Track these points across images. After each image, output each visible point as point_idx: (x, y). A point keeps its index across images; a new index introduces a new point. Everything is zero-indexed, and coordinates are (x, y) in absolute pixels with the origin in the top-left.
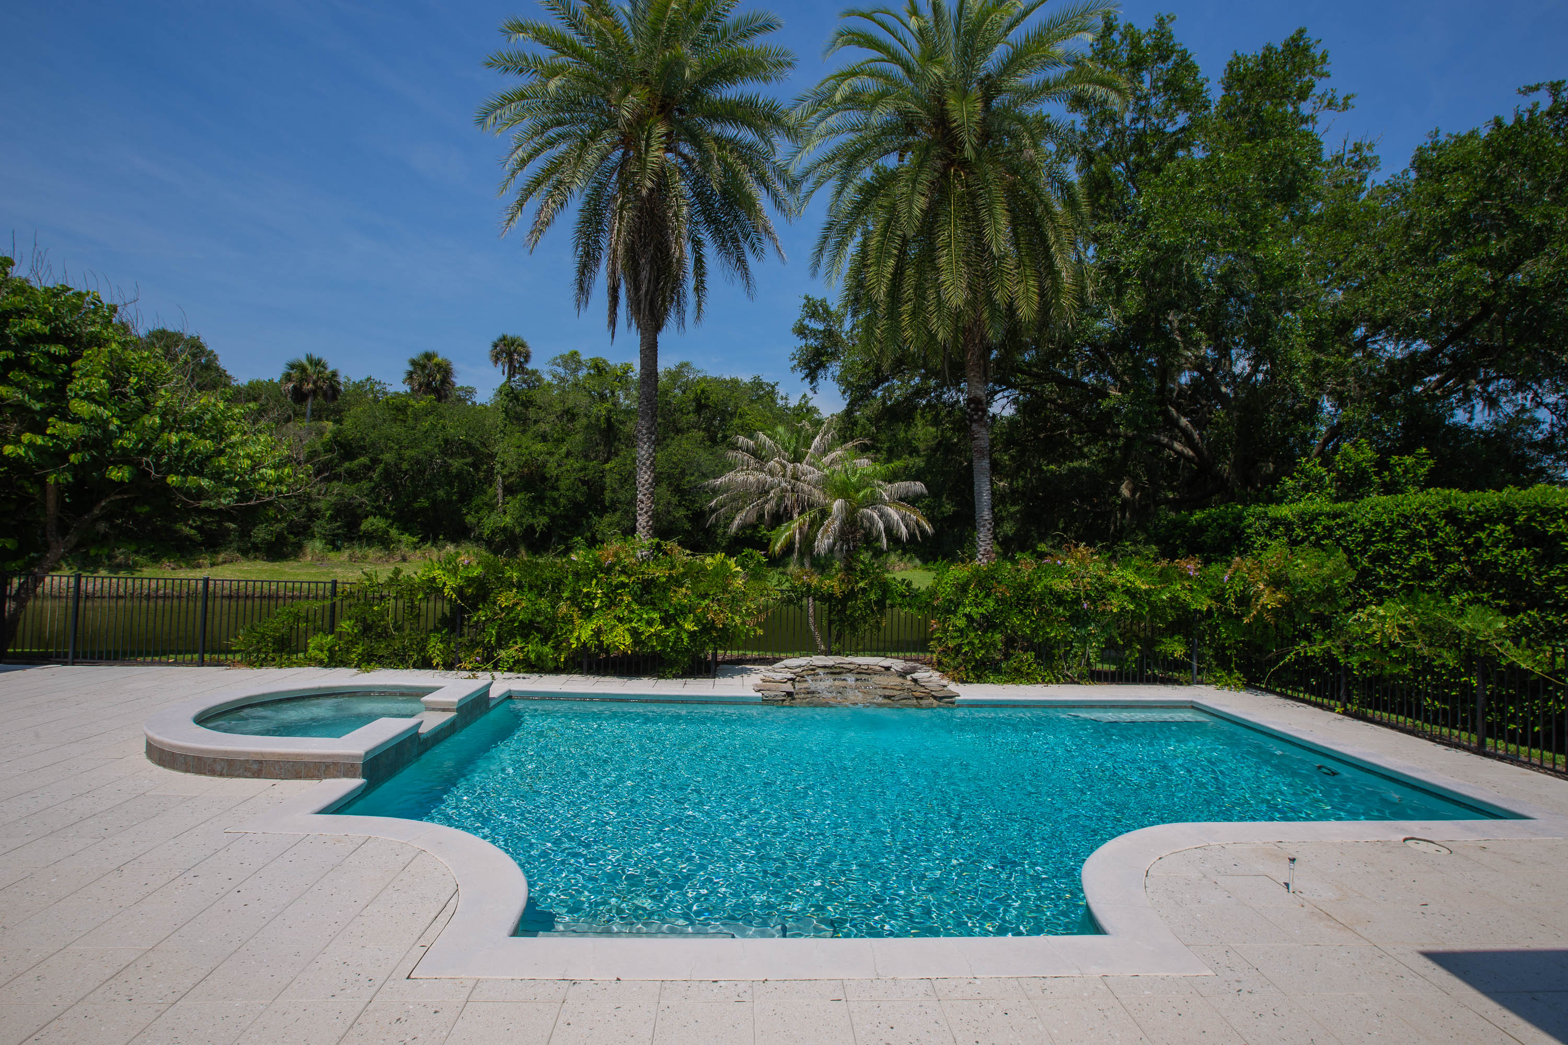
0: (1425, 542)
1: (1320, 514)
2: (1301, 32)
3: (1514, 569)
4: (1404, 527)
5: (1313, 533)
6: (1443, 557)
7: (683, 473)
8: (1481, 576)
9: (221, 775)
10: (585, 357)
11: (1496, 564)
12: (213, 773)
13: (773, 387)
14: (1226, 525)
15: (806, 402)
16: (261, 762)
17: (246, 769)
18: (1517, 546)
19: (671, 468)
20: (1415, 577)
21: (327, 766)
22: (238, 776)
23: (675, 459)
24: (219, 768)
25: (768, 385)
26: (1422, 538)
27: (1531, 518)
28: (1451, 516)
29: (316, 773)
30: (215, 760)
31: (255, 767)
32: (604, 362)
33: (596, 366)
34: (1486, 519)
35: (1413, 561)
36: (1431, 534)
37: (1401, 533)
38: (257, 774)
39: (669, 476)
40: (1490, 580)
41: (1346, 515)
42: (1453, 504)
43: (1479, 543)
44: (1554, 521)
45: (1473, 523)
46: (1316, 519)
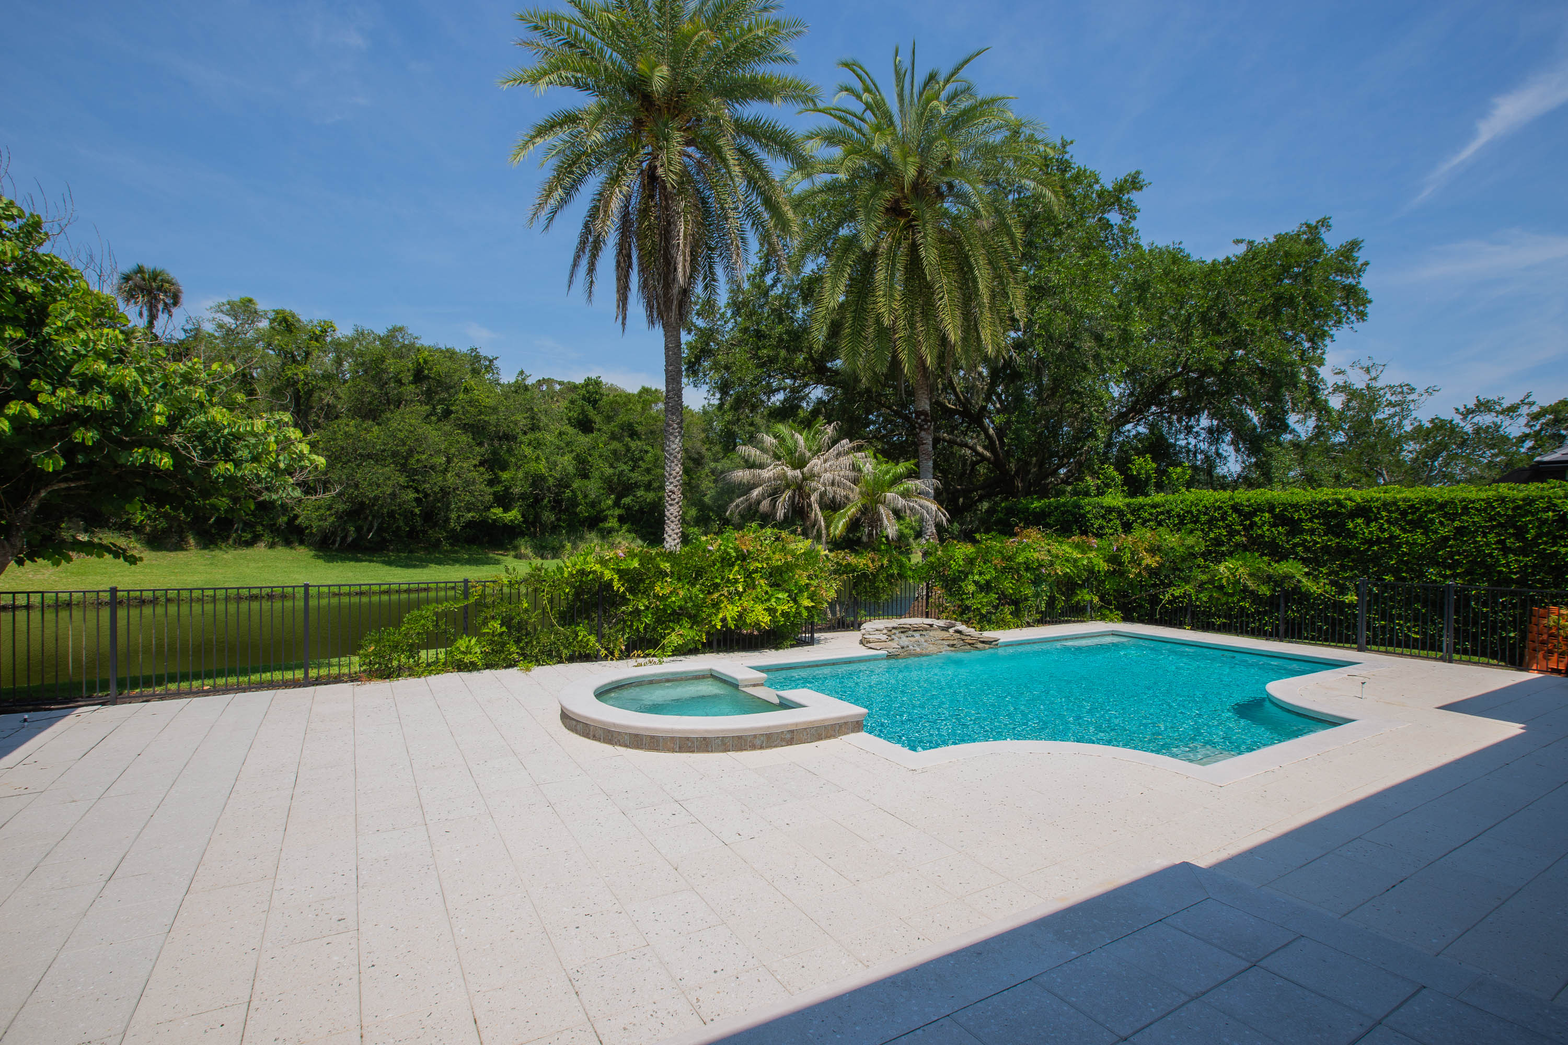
0: (1221, 523)
1: (1145, 505)
2: (1138, 173)
3: (1274, 539)
4: (1205, 514)
5: (1139, 518)
6: (1232, 533)
7: (411, 452)
8: (1254, 544)
9: (761, 748)
10: (262, 305)
11: (1262, 536)
12: (754, 747)
13: (491, 361)
14: (1068, 511)
15: (524, 379)
16: (792, 731)
17: (782, 740)
18: (1275, 525)
19: (397, 445)
20: (1212, 545)
21: (840, 726)
22: (776, 746)
23: (401, 435)
24: (758, 742)
25: (485, 358)
26: (1218, 520)
27: (1285, 510)
28: (1236, 508)
29: (833, 733)
30: (755, 736)
31: (788, 736)
32: (293, 317)
33: (285, 320)
34: (1258, 509)
35: (1212, 535)
36: (1223, 519)
37: (1203, 518)
38: (790, 742)
39: (395, 454)
40: (1259, 544)
41: (1163, 506)
42: (1236, 500)
43: (1253, 524)
44: (1298, 511)
45: (1249, 513)
46: (1142, 508)
